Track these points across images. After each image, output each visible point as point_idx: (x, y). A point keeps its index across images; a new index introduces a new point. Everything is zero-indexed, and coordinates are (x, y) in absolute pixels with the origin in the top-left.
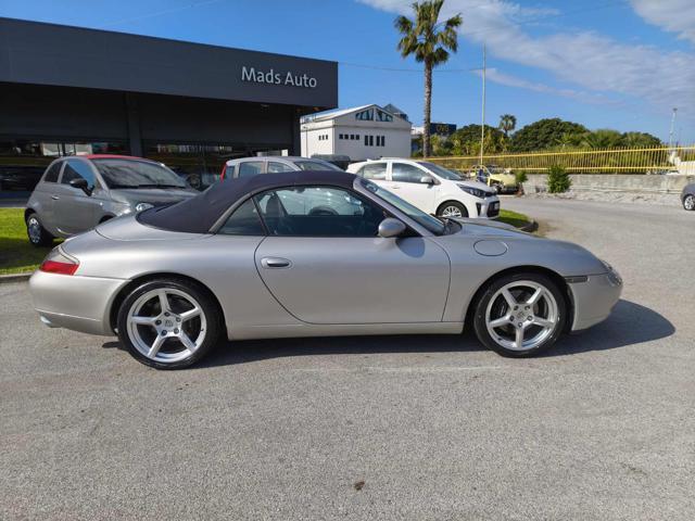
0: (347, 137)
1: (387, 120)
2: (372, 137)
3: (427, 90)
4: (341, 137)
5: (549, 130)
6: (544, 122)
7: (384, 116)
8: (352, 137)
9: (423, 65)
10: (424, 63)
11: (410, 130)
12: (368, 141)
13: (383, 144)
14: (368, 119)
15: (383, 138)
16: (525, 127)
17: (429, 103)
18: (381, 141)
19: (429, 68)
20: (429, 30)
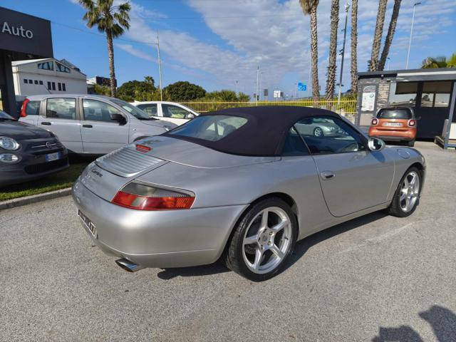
0: (31, 82)
1: (65, 71)
2: (54, 83)
3: (110, 53)
4: (26, 81)
5: (184, 88)
6: (181, 83)
7: (63, 69)
8: (36, 82)
9: (105, 34)
10: (105, 33)
11: (86, 81)
12: (51, 87)
13: (64, 90)
14: (49, 69)
15: (64, 85)
16: (170, 85)
17: (113, 63)
18: (62, 88)
19: (110, 37)
20: (107, 10)
